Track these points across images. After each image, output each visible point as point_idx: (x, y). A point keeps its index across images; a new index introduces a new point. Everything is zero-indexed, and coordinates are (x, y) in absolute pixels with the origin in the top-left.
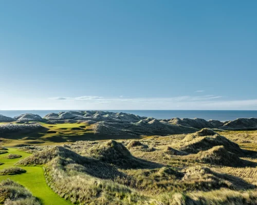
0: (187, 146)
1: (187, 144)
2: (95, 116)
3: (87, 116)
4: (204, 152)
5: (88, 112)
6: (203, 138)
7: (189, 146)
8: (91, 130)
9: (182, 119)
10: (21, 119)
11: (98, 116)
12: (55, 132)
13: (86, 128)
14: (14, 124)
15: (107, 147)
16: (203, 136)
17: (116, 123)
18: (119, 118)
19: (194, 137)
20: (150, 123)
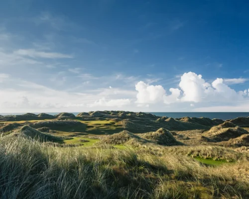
0: (215, 136)
1: (214, 134)
2: (120, 115)
3: (113, 115)
4: (234, 139)
5: (112, 111)
6: (227, 129)
7: (217, 135)
8: (121, 126)
9: (191, 118)
10: (59, 117)
11: (122, 115)
12: (93, 127)
13: (116, 124)
14: (57, 120)
15: (160, 134)
16: (227, 127)
17: (139, 121)
18: (139, 116)
19: (219, 129)
20: (166, 120)
